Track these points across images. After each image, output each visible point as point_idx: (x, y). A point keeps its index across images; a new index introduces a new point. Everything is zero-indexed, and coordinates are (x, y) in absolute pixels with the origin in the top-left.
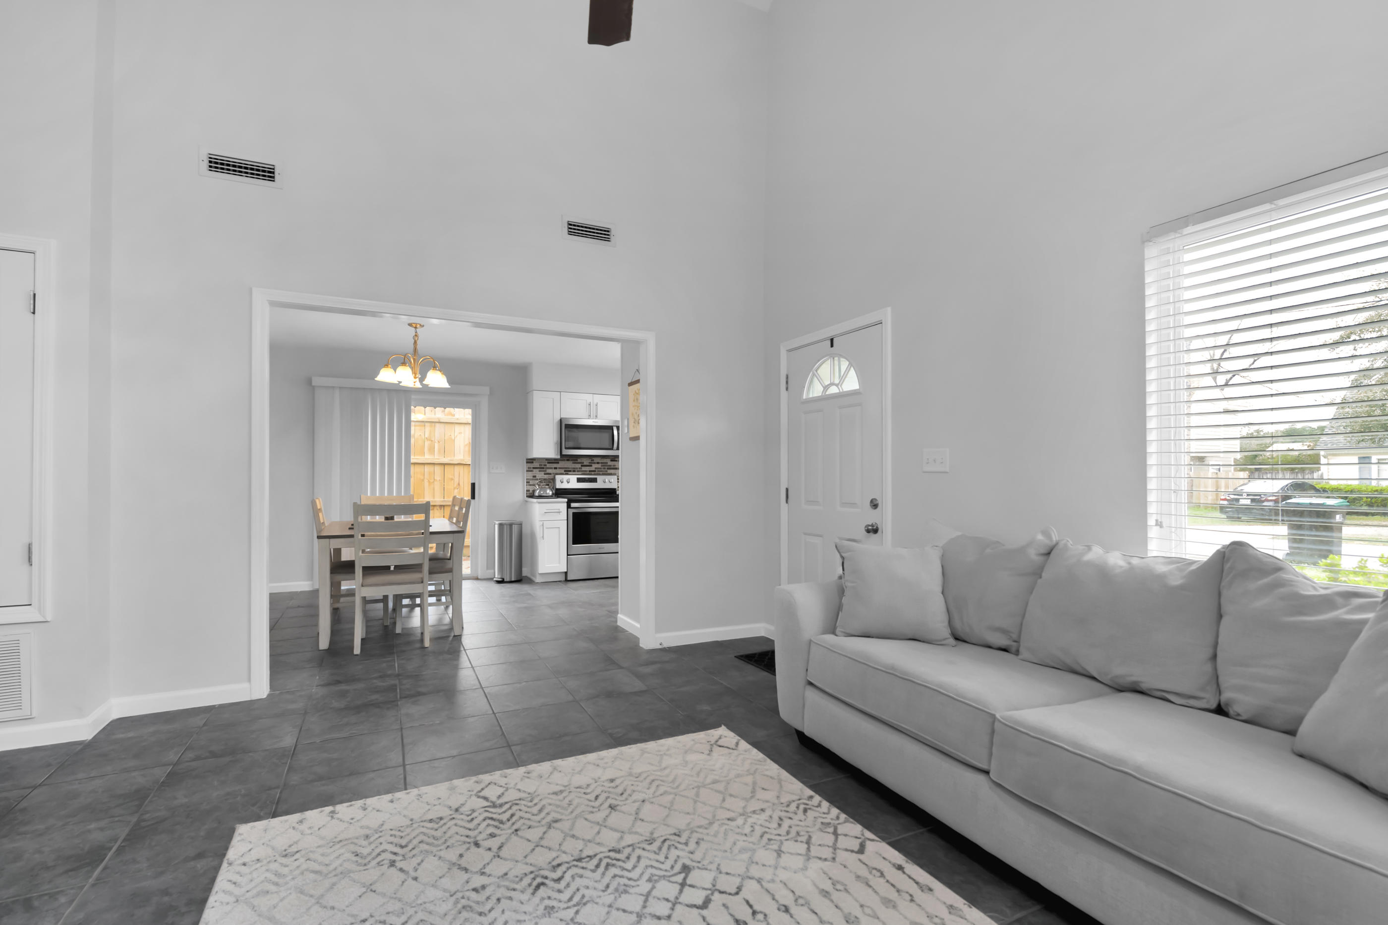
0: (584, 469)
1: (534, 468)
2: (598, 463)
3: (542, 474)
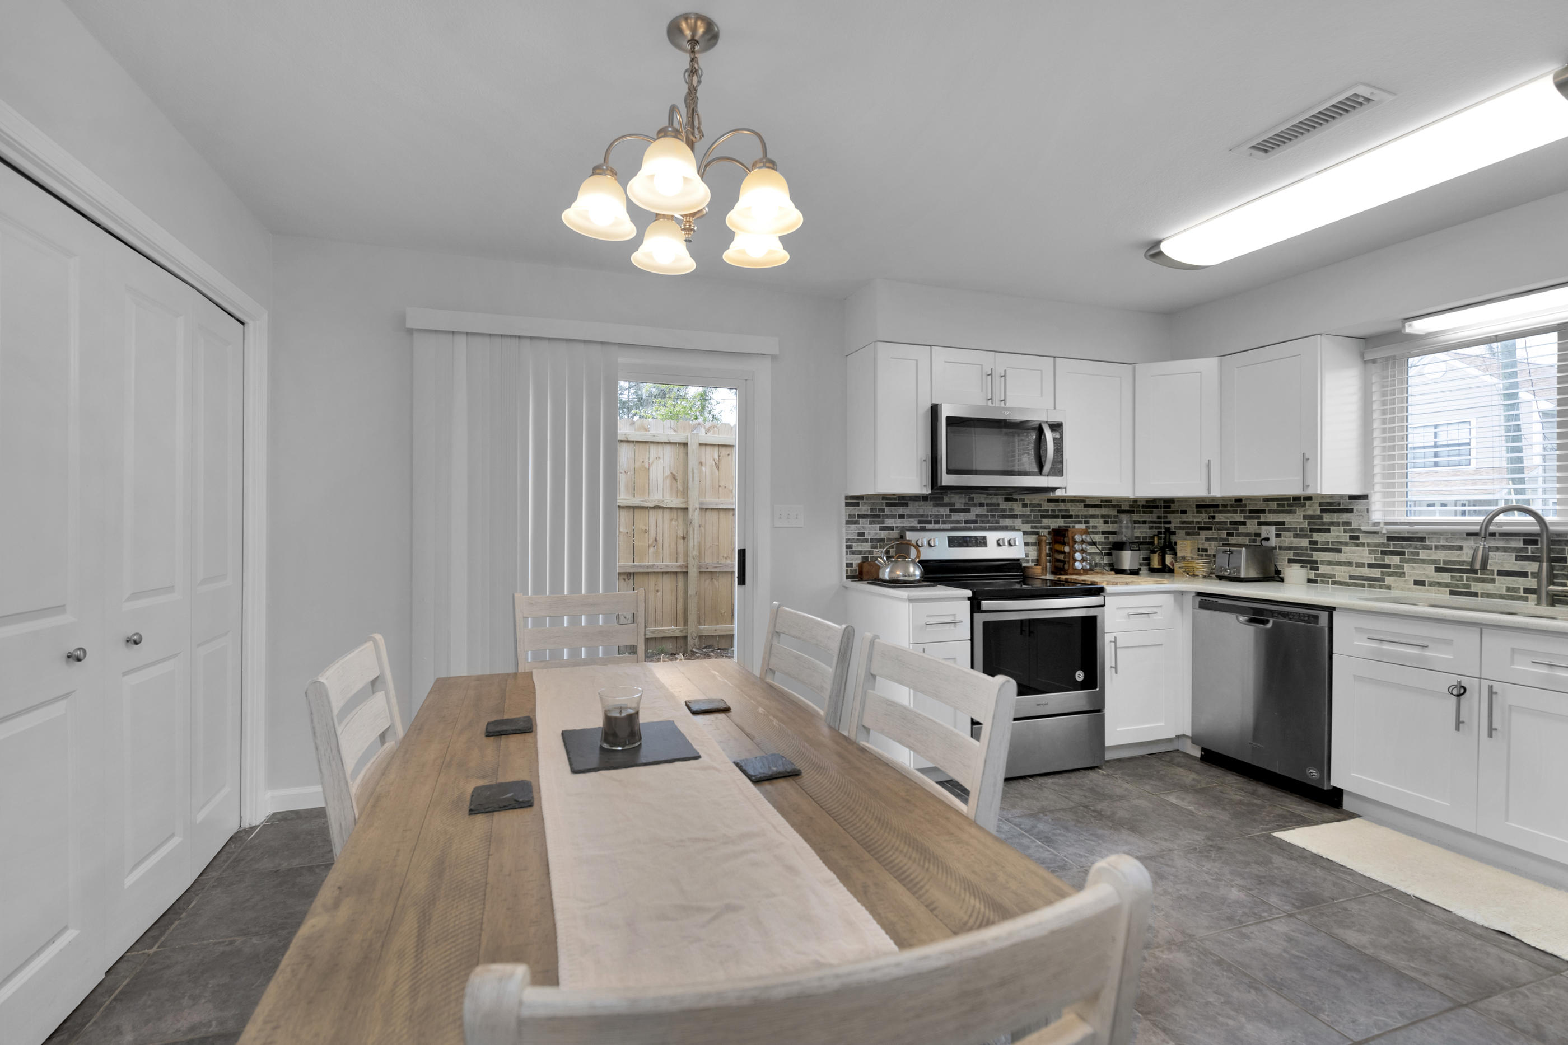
0: (956, 517)
1: (860, 516)
2: (981, 505)
3: (875, 530)
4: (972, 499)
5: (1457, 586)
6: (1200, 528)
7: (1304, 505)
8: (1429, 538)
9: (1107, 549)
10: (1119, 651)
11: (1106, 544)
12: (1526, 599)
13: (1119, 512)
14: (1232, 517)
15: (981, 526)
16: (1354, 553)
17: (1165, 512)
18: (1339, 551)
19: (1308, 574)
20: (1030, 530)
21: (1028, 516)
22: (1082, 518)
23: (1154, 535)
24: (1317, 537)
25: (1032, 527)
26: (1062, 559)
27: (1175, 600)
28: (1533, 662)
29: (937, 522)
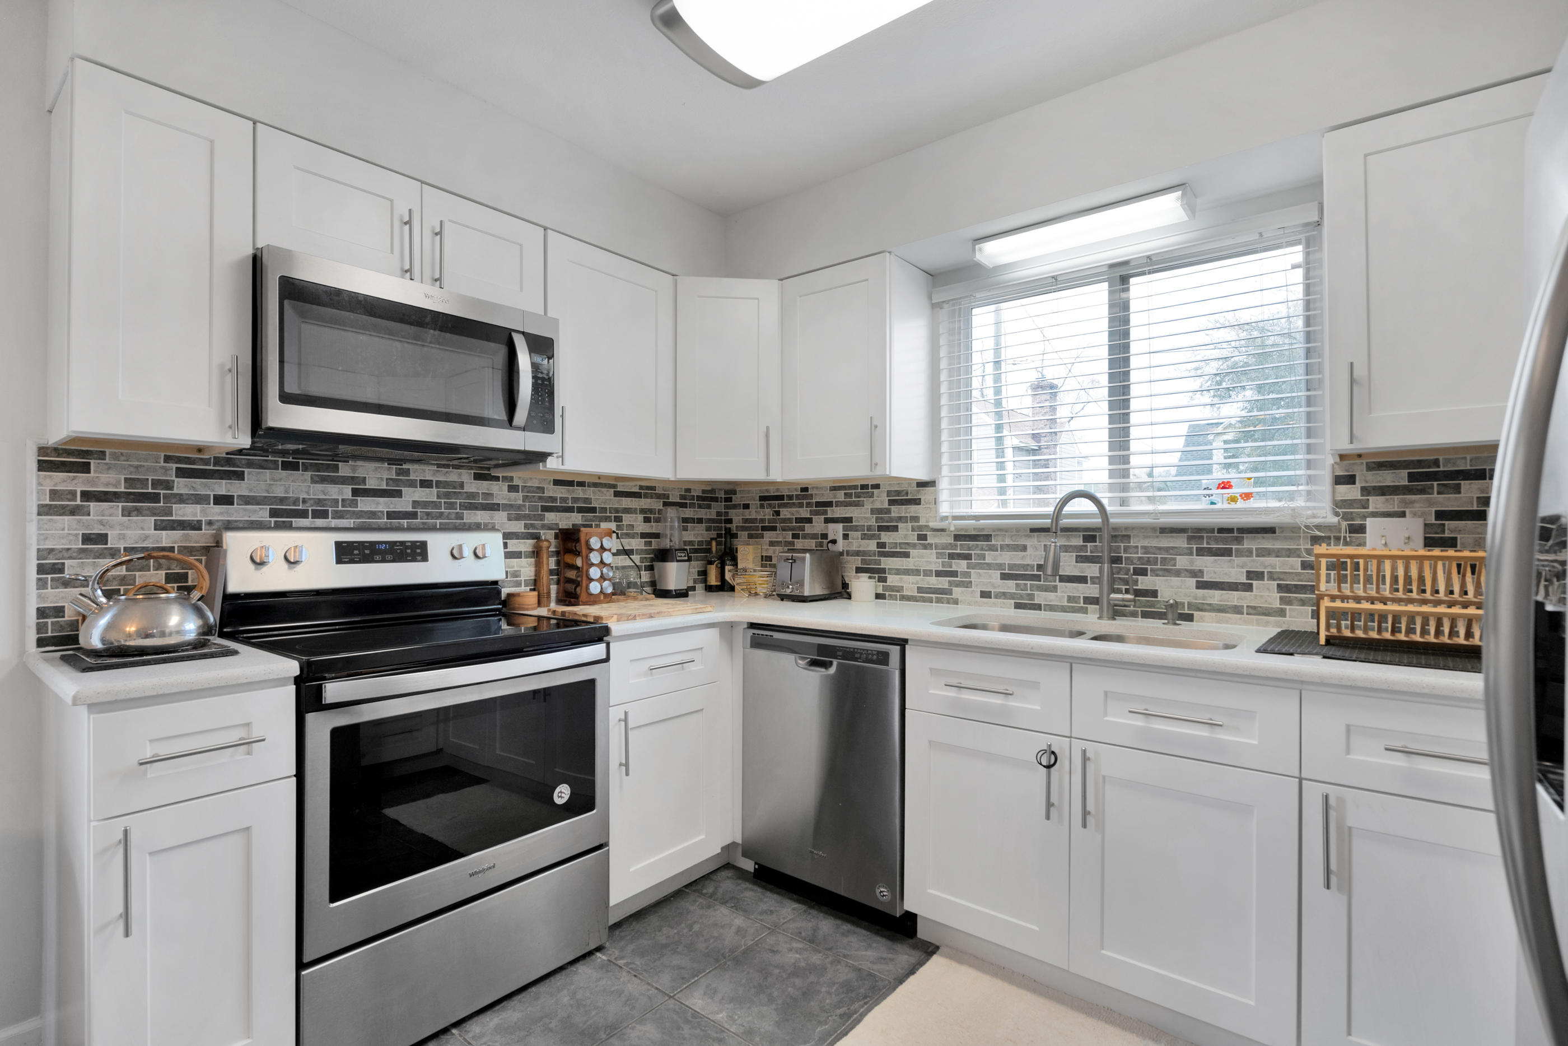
0: (366, 504)
1: (87, 496)
2: (425, 484)
3: (142, 529)
4: (407, 472)
5: (1021, 597)
6: (764, 529)
7: (872, 495)
8: (995, 535)
9: (648, 560)
10: (631, 734)
11: (647, 552)
12: (1084, 611)
13: (665, 504)
14: (797, 512)
15: (424, 523)
16: (922, 557)
17: (727, 507)
18: (907, 555)
19: (876, 587)
20: (523, 531)
21: (519, 507)
22: (610, 513)
23: (712, 539)
24: (886, 537)
25: (526, 526)
26: (574, 577)
27: (721, 635)
28: (1130, 712)
29: (324, 515)
